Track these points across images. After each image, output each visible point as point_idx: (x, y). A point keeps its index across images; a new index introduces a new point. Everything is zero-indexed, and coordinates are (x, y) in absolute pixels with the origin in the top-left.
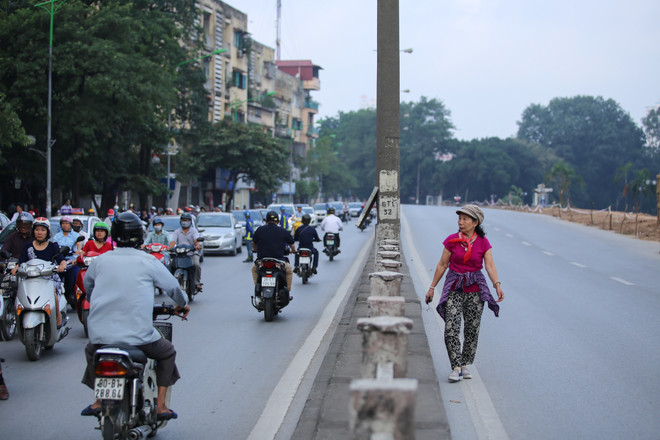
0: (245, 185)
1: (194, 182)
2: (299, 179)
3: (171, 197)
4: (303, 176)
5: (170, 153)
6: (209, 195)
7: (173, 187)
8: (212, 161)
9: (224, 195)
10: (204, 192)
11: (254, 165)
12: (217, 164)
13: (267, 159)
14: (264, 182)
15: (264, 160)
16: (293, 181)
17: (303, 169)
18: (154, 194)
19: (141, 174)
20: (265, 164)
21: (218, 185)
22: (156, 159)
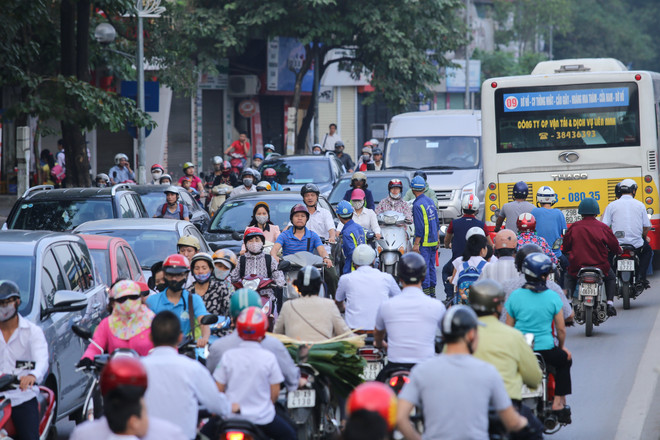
0: (344, 78)
1: (210, 76)
2: (490, 48)
3: (148, 133)
4: (501, 38)
5: (142, 14)
6: (251, 109)
7: (153, 105)
8: (257, 20)
9: (291, 112)
10: (237, 103)
11: (368, 29)
12: (270, 28)
13: (403, 13)
14: (398, 75)
15: (395, 16)
16: (475, 56)
17: (501, 18)
18: (103, 128)
19: (67, 74)
20: (399, 27)
21: (273, 82)
22: (107, 30)
